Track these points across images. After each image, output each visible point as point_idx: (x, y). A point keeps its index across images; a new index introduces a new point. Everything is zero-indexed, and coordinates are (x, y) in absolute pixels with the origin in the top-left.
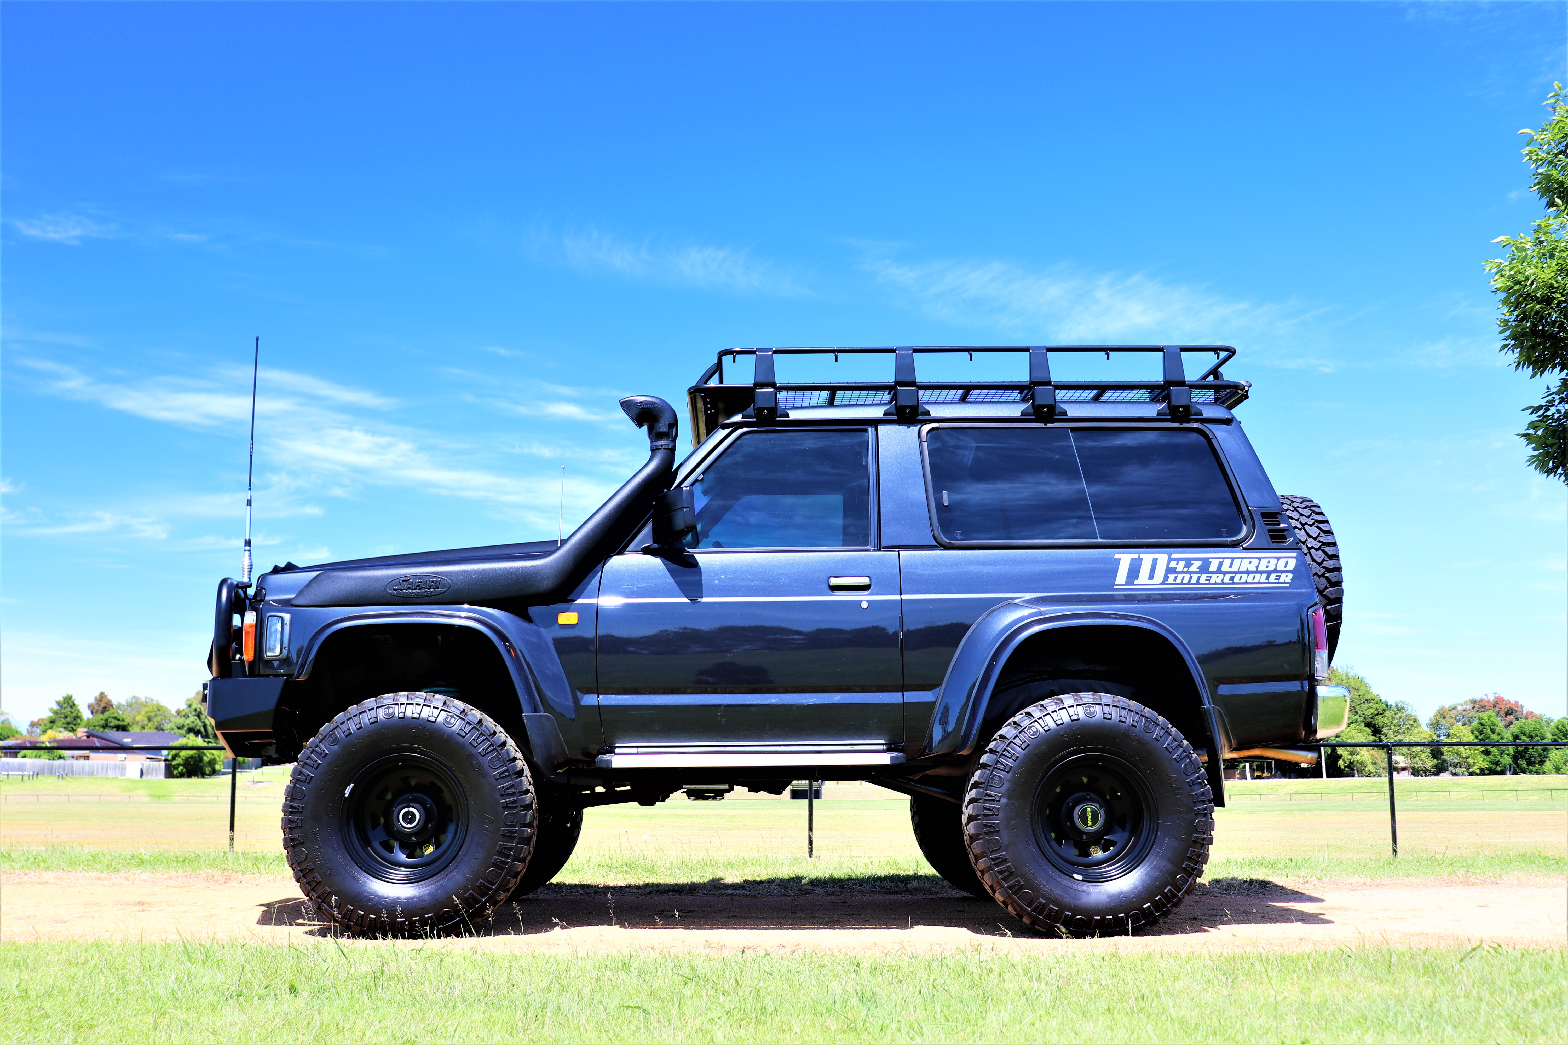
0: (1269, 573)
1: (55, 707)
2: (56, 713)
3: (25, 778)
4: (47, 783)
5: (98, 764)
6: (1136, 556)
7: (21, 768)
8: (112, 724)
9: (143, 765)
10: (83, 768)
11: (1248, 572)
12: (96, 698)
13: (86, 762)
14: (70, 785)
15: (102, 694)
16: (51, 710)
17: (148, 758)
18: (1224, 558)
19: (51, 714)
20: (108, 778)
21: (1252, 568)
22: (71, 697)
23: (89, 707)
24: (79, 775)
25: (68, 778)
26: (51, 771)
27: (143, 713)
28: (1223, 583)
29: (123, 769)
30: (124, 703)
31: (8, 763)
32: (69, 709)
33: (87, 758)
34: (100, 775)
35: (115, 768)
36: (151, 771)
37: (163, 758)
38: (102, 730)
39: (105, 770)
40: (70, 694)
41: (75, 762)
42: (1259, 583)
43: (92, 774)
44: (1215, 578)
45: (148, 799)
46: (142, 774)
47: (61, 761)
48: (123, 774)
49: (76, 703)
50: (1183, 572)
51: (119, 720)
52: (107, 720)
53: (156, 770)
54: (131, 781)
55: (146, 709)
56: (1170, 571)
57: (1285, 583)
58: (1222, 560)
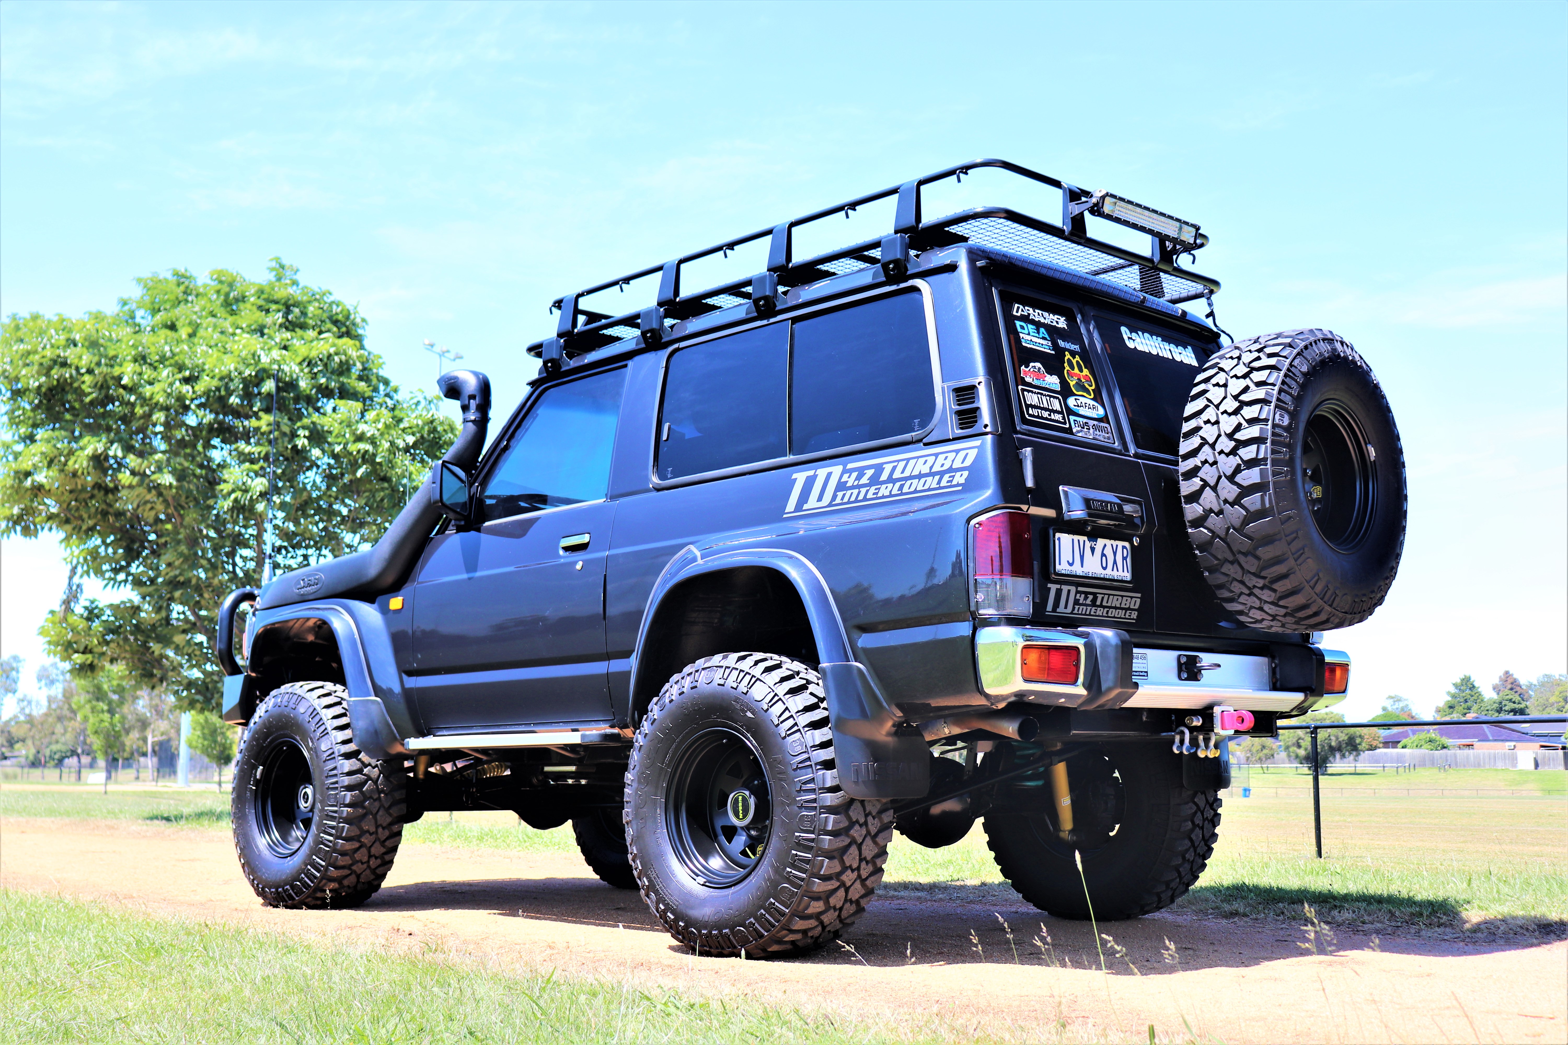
0: (942, 474)
1: (1453, 690)
2: (1454, 696)
3: (1401, 770)
4: (1426, 775)
5: (1484, 754)
6: (811, 473)
7: (1399, 759)
8: (1507, 708)
9: (1537, 754)
10: (1468, 757)
11: (920, 476)
12: (1500, 677)
13: (1471, 751)
14: (1452, 778)
15: (1507, 673)
16: (1449, 693)
17: (1542, 746)
19: (1450, 699)
20: (1497, 770)
21: (925, 470)
22: (1470, 678)
23: (1494, 689)
24: (1465, 766)
25: (1451, 770)
26: (1433, 763)
27: (1557, 693)
28: (891, 495)
29: (1514, 760)
30: (1535, 682)
31: (1385, 754)
32: (1468, 692)
33: (1470, 746)
34: (1487, 767)
35: (1504, 757)
36: (1548, 762)
37: (1560, 746)
38: (1497, 714)
39: (1492, 761)
40: (1468, 675)
41: (1458, 752)
42: (929, 490)
43: (1479, 765)
44: (884, 491)
45: (1539, 794)
46: (1537, 765)
47: (1445, 751)
48: (1514, 765)
49: (1476, 684)
50: (853, 487)
51: (1514, 703)
52: (1501, 703)
53: (1553, 760)
54: (1522, 772)
55: (1560, 689)
56: (841, 486)
57: (958, 485)
58: (896, 464)
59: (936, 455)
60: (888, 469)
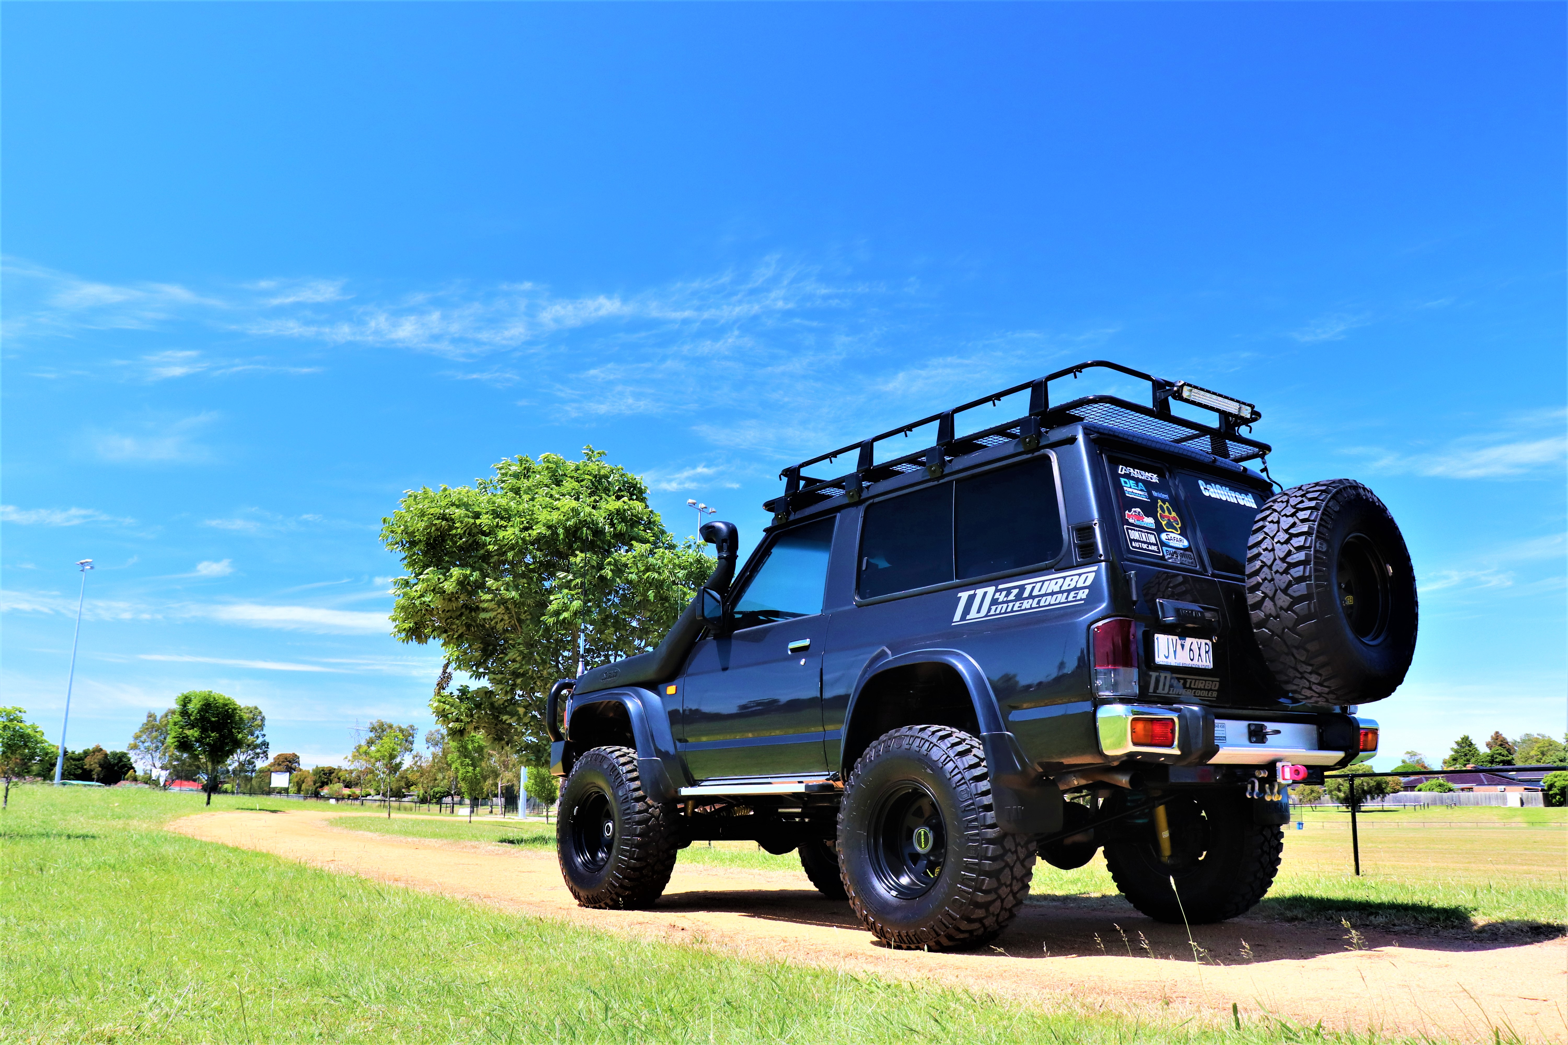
0: (1069, 591)
1: (1456, 747)
2: (1456, 752)
3: (1418, 808)
4: (1437, 812)
5: (1481, 795)
6: (972, 592)
7: (1416, 800)
8: (1497, 760)
9: (1522, 795)
10: (1469, 797)
11: (1052, 594)
12: (1492, 737)
13: (1471, 793)
14: (1457, 814)
15: (1497, 733)
16: (1452, 749)
17: (1525, 789)
18: (1036, 583)
19: (1453, 753)
20: (1491, 807)
21: (1057, 589)
22: (1468, 738)
23: (1487, 745)
24: (1466, 804)
25: (1456, 808)
26: (1442, 802)
27: (1536, 748)
28: (1031, 608)
29: (1504, 800)
30: (1519, 740)
31: (1405, 795)
32: (1467, 748)
33: (1471, 789)
34: (1484, 805)
35: (1497, 798)
36: (1531, 801)
37: (1540, 788)
38: (1490, 765)
39: (1488, 800)
40: (1466, 735)
41: (1462, 794)
42: (1060, 603)
43: (1478, 804)
44: (1026, 604)
45: (1525, 825)
46: (1522, 804)
47: (1451, 793)
48: (1505, 803)
49: (1473, 742)
50: (1003, 602)
51: (1503, 756)
52: (1492, 756)
53: (1535, 799)
54: (1511, 809)
55: (1538, 745)
56: (994, 602)
57: (1081, 600)
58: (1034, 585)
59: (1064, 578)
60: (1028, 588)
